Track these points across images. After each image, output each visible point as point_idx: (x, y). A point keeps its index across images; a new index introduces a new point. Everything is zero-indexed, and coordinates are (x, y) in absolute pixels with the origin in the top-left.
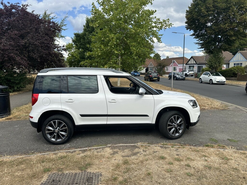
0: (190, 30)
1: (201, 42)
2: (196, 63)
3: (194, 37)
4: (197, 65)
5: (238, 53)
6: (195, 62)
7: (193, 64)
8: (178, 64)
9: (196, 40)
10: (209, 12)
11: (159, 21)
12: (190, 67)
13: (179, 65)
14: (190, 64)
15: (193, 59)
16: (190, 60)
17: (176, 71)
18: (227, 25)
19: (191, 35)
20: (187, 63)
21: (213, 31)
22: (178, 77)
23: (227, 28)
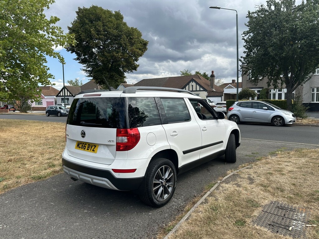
0: (72, 53)
1: (89, 69)
2: (71, 95)
3: (78, 61)
4: (72, 97)
5: (120, 86)
6: (70, 93)
7: (67, 96)
8: (44, 96)
9: (83, 66)
10: (100, 36)
11: (62, 34)
12: (62, 99)
13: (46, 97)
14: (63, 96)
15: (66, 90)
16: (62, 90)
17: (42, 105)
18: (120, 54)
19: (74, 59)
20: (58, 94)
21: (105, 58)
22: (63, 112)
23: (120, 57)
